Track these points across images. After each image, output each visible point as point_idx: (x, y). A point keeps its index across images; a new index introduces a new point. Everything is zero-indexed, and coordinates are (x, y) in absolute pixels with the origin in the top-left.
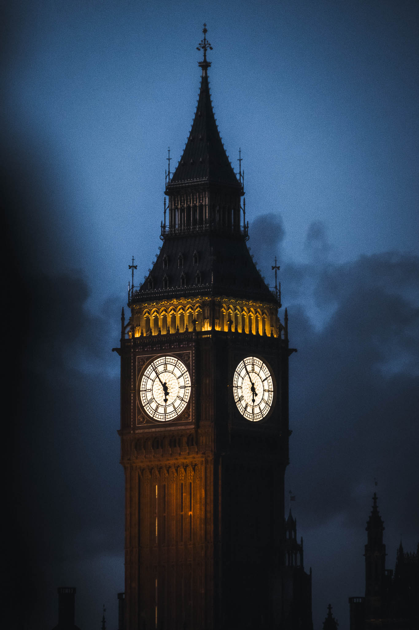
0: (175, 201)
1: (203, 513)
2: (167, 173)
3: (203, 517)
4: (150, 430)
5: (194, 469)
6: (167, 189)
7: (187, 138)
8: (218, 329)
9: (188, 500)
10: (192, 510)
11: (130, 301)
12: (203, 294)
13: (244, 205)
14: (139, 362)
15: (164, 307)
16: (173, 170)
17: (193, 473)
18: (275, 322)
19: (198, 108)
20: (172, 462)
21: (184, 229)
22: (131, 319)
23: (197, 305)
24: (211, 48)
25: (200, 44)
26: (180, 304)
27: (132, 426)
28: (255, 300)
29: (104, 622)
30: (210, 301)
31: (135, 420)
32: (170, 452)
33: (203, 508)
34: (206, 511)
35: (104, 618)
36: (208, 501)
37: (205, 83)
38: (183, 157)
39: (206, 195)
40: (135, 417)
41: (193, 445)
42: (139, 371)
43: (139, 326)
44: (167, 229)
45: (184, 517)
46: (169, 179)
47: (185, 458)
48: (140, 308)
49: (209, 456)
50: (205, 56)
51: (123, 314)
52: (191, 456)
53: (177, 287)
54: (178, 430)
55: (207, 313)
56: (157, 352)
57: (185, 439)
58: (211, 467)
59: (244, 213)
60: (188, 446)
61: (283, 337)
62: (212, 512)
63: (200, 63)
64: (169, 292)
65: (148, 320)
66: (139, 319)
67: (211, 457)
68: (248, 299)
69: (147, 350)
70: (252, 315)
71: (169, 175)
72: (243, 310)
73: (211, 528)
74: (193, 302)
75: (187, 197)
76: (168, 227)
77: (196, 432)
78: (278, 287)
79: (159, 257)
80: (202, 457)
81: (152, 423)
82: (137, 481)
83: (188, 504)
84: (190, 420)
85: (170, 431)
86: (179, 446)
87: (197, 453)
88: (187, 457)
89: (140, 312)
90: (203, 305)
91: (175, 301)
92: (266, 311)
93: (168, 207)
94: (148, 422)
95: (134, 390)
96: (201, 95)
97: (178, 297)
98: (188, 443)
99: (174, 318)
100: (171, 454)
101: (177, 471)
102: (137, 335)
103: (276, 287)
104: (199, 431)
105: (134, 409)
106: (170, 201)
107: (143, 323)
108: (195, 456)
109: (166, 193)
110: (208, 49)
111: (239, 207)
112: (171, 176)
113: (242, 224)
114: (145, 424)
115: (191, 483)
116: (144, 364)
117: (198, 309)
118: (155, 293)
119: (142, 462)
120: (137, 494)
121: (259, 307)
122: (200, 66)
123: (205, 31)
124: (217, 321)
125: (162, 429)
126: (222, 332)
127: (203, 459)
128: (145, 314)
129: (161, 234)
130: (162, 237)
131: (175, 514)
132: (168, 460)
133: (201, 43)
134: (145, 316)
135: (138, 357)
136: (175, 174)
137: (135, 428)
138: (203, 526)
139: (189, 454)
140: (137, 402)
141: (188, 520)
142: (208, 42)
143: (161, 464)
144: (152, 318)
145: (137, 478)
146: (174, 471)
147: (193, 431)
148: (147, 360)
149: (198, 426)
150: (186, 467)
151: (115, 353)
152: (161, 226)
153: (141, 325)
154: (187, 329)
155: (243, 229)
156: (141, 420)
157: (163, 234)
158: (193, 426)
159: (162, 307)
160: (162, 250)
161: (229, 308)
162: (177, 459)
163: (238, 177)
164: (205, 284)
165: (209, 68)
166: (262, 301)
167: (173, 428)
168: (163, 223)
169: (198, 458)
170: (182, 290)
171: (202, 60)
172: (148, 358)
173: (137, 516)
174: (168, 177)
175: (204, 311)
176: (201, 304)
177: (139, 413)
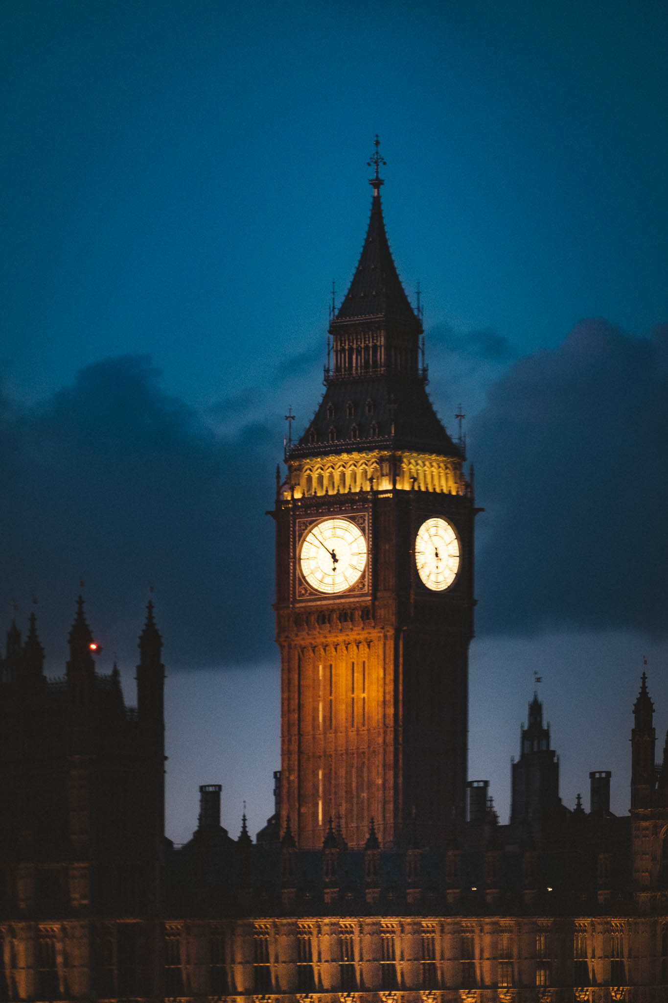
0: (341, 341)
1: (381, 695)
2: (332, 309)
3: (381, 699)
4: (314, 604)
5: (369, 646)
6: (331, 326)
7: (356, 267)
8: (399, 487)
9: (361, 681)
10: (366, 691)
11: (287, 457)
12: (381, 448)
13: (423, 344)
14: (300, 527)
15: (330, 463)
16: (338, 305)
17: (367, 650)
18: (459, 478)
19: (369, 233)
20: (341, 638)
21: (361, 373)
22: (289, 478)
23: (373, 460)
24: (385, 163)
25: (371, 158)
26: (352, 459)
27: (291, 599)
28: (439, 453)
29: (244, 820)
30: (390, 456)
31: (294, 593)
32: (340, 627)
33: (381, 690)
34: (384, 693)
35: (244, 816)
36: (387, 681)
37: (377, 202)
38: (351, 290)
39: (382, 334)
40: (294, 588)
41: (368, 619)
42: (300, 536)
43: (299, 485)
44: (331, 373)
45: (355, 700)
46: (334, 315)
47: (359, 634)
48: (300, 465)
49: (388, 631)
50: (377, 172)
51: (278, 472)
52: (366, 631)
53: (347, 440)
54: (350, 602)
55: (386, 469)
56: (323, 514)
57: (358, 614)
58: (391, 644)
59: (423, 354)
60: (363, 620)
61: (469, 495)
62: (392, 693)
63: (370, 181)
64: (337, 446)
65: (309, 479)
66: (299, 477)
67: (391, 633)
68: (431, 453)
69: (322, 512)
70: (435, 470)
71: (333, 310)
72: (425, 465)
73: (391, 711)
74: (368, 457)
75: (357, 336)
76: (333, 370)
77: (373, 604)
78: (463, 438)
79: (322, 406)
80: (379, 632)
81: (316, 595)
82: (297, 661)
83: (361, 685)
84: (365, 591)
85: (341, 603)
86: (352, 621)
87: (374, 627)
88: (360, 632)
89: (300, 468)
90: (381, 461)
91: (345, 456)
92: (449, 466)
93: (333, 347)
94: (311, 594)
95: (294, 559)
96: (372, 218)
97: (349, 452)
98: (362, 617)
99: (343, 475)
100: (341, 630)
101: (336, 649)
102: (298, 495)
103: (460, 438)
104: (377, 603)
105: (294, 580)
106: (336, 341)
107: (303, 481)
108: (371, 631)
109: (330, 332)
110: (381, 164)
111: (418, 347)
112: (337, 312)
113: (420, 366)
114: (308, 596)
115: (364, 662)
116: (306, 529)
117: (375, 465)
118: (320, 447)
119: (303, 639)
120: (296, 676)
121: (443, 461)
122: (370, 184)
123: (377, 143)
124: (398, 478)
125: (331, 602)
126: (403, 491)
127: (382, 635)
128: (306, 470)
129: (323, 379)
130: (325, 383)
131: (344, 697)
132: (337, 636)
133: (372, 156)
134: (306, 474)
135: (299, 522)
136: (341, 310)
137: (296, 601)
138: (380, 709)
139: (363, 629)
140: (298, 571)
141: (361, 703)
142: (380, 155)
143: (327, 641)
144: (315, 476)
145: (297, 657)
146: (344, 648)
147: (369, 603)
148: (310, 524)
149: (375, 598)
150: (358, 644)
151: (269, 516)
152: (325, 370)
153: (301, 484)
154: (327, 491)
155: (420, 372)
156: (303, 592)
157: (327, 379)
158: (370, 598)
159: (328, 463)
160: (326, 397)
161: (410, 463)
162: (348, 635)
163: (416, 313)
164: (384, 437)
165: (382, 186)
166: (446, 455)
167: (343, 601)
168: (327, 367)
169: (375, 634)
170: (354, 444)
171: (374, 176)
172: (311, 522)
173: (297, 701)
174: (332, 313)
175: (381, 467)
176: (378, 459)
177: (301, 584)
